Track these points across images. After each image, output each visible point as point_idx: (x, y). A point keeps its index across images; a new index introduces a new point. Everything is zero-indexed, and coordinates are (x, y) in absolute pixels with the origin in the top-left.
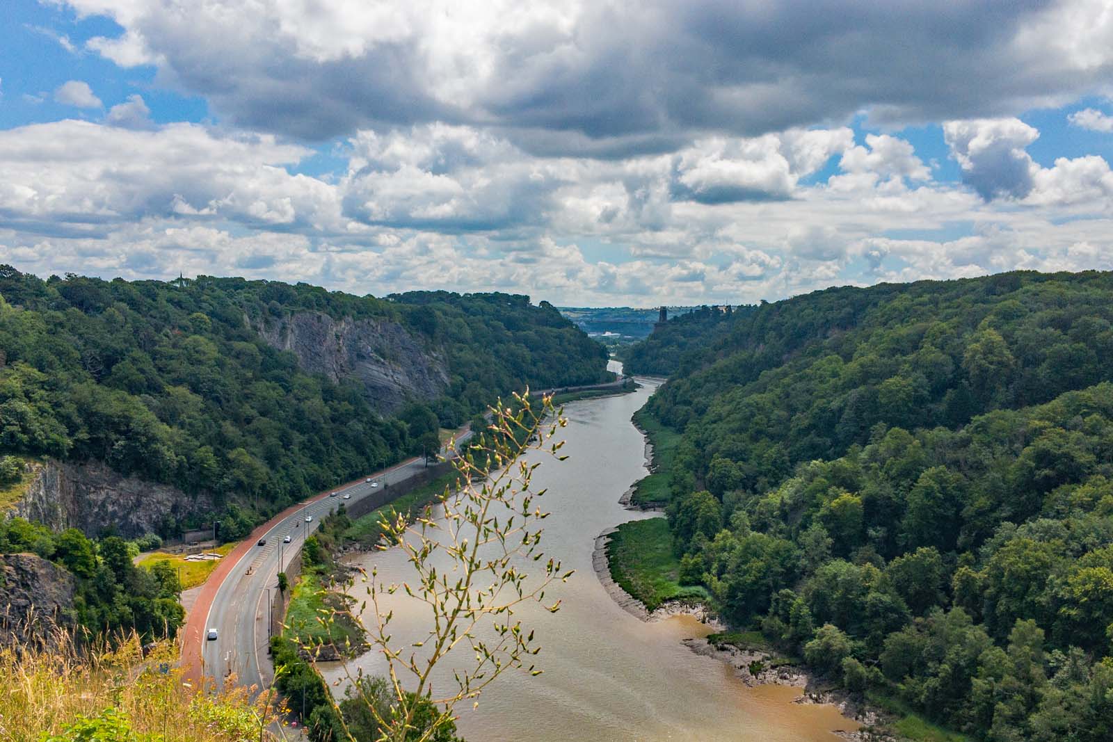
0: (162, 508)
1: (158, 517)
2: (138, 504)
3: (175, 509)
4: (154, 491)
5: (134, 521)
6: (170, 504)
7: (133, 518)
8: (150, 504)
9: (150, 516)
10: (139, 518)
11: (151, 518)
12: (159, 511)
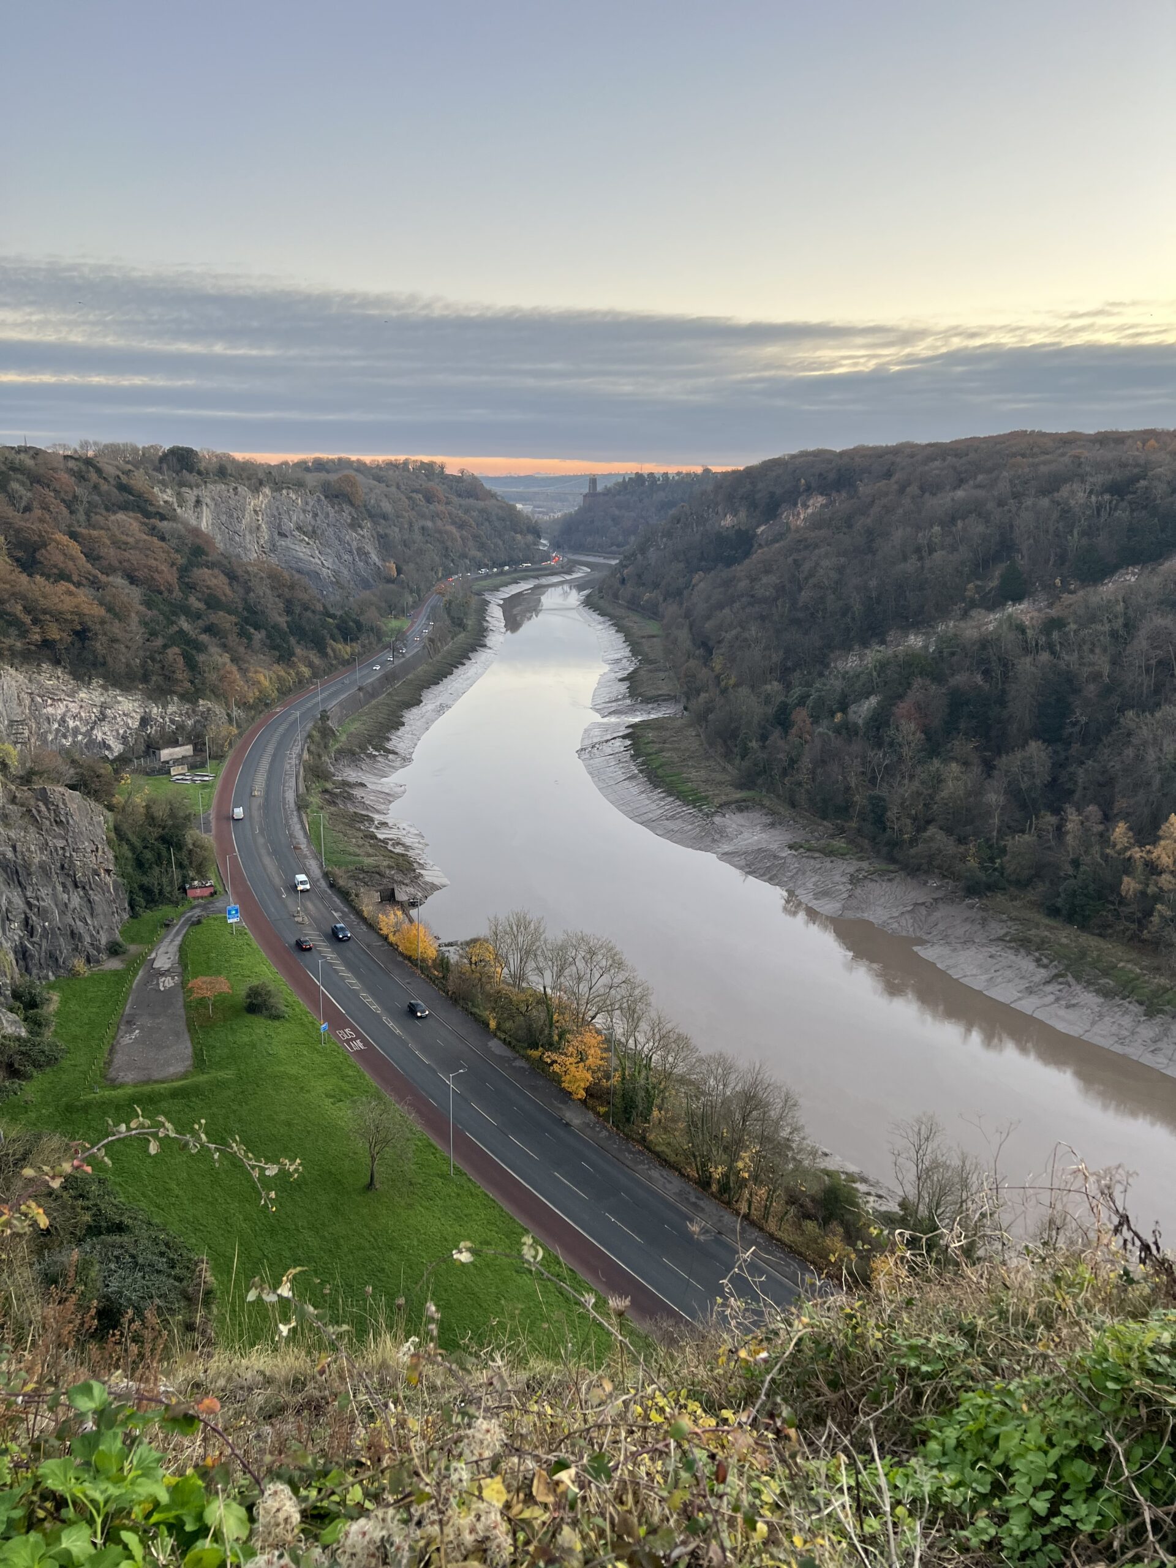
0: (130, 721)
1: (125, 732)
2: (103, 717)
3: (145, 721)
4: (119, 702)
5: (99, 738)
6: (139, 717)
7: (98, 735)
8: (115, 718)
9: (117, 731)
10: (105, 734)
11: (118, 734)
12: (127, 724)
